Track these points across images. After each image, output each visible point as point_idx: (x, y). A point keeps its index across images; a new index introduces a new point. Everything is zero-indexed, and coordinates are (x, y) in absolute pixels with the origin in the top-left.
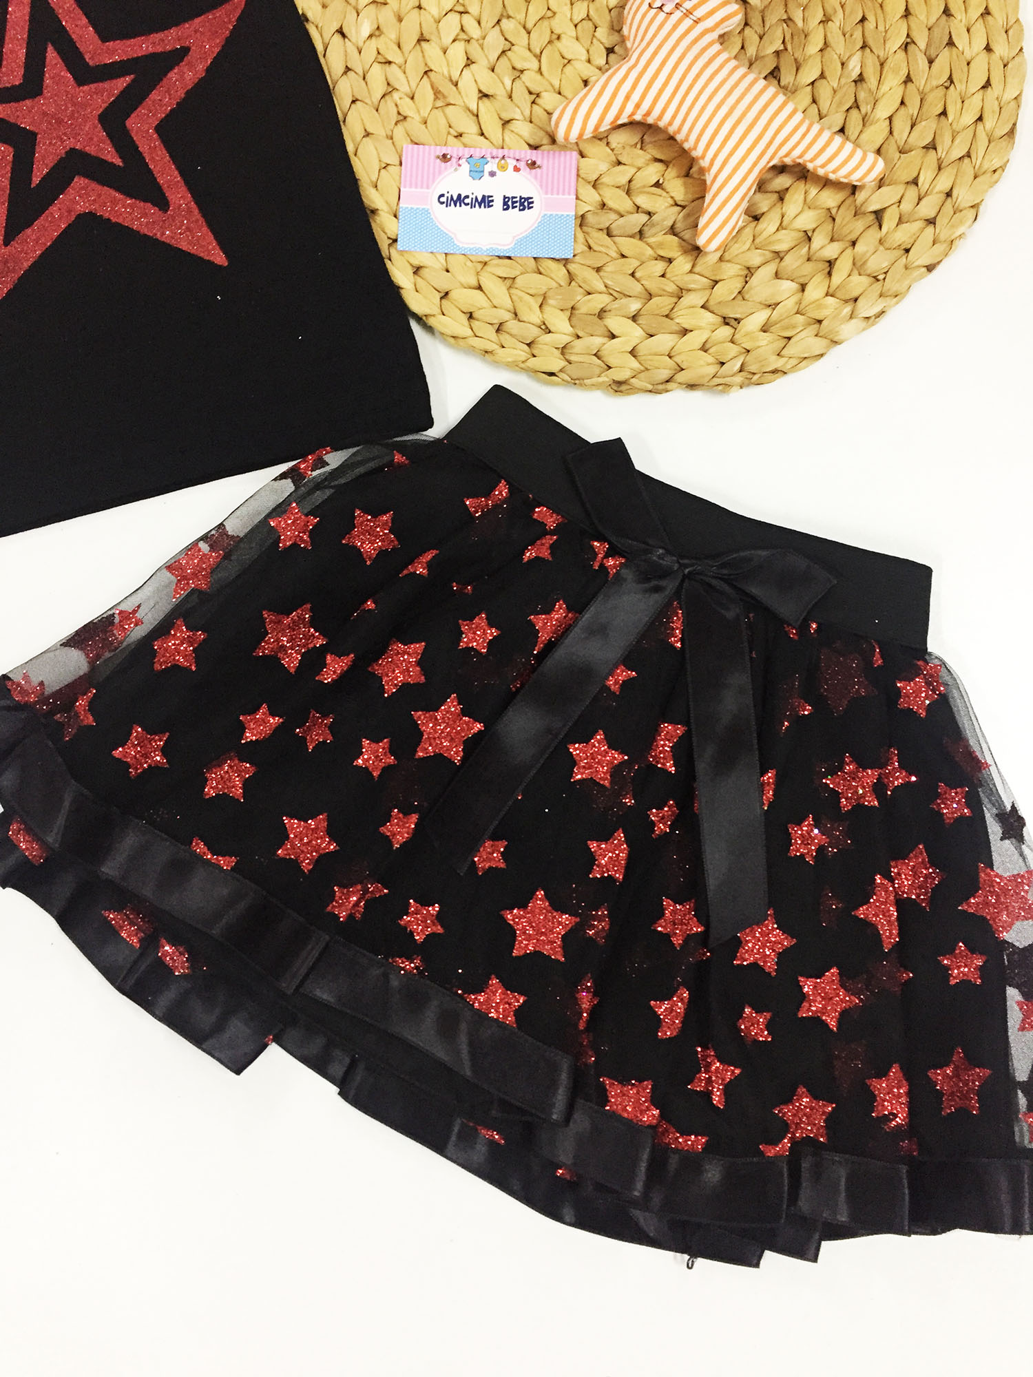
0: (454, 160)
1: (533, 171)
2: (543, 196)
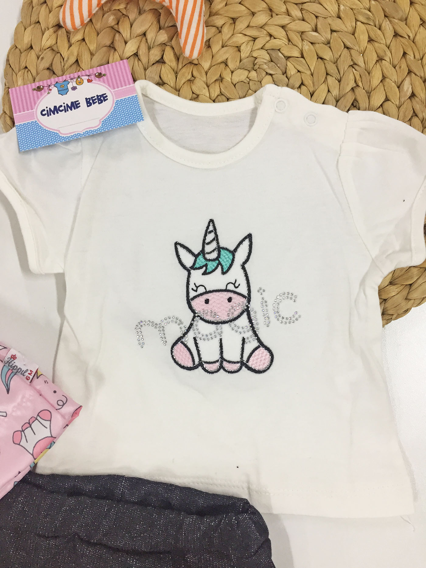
0: (46, 88)
1: (101, 79)
2: (112, 91)
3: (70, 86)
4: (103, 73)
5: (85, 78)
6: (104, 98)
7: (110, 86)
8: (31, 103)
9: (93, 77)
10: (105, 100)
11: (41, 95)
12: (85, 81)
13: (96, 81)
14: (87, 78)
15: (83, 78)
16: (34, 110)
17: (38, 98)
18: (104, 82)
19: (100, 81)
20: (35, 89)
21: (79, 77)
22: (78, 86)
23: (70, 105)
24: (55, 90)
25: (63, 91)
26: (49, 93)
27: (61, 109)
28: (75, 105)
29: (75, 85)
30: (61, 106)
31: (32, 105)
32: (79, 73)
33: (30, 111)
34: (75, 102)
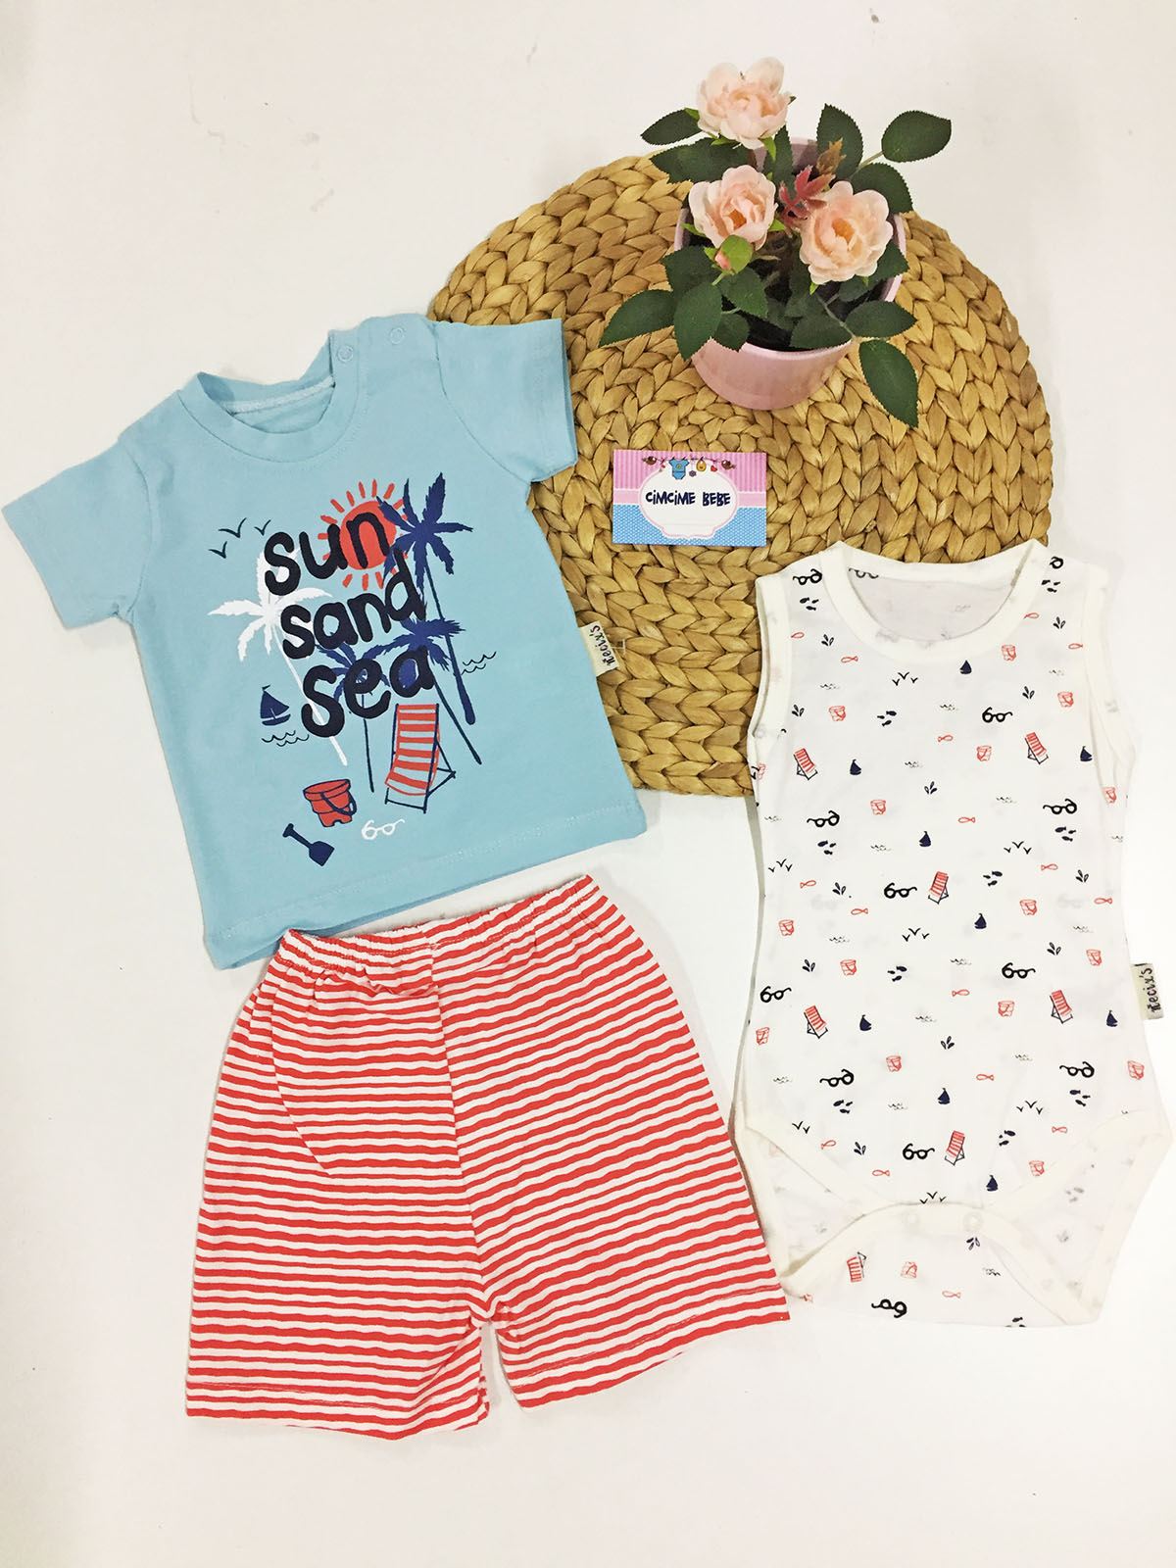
0: (659, 463)
1: (729, 471)
2: (738, 492)
3: (688, 469)
4: (733, 463)
5: (709, 463)
6: (726, 499)
7: (736, 484)
8: (637, 479)
9: (718, 465)
10: (726, 503)
11: (652, 470)
12: (708, 468)
13: (721, 471)
14: (712, 463)
15: (707, 462)
16: (639, 490)
17: (647, 475)
18: (731, 476)
19: (726, 473)
20: (644, 460)
21: (701, 459)
22: (698, 473)
23: (682, 497)
24: (669, 468)
25: (679, 474)
26: (661, 471)
27: (672, 498)
28: (688, 498)
29: (695, 470)
30: (672, 494)
31: (637, 482)
32: (704, 454)
33: (634, 489)
34: (691, 494)
